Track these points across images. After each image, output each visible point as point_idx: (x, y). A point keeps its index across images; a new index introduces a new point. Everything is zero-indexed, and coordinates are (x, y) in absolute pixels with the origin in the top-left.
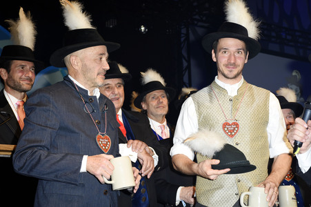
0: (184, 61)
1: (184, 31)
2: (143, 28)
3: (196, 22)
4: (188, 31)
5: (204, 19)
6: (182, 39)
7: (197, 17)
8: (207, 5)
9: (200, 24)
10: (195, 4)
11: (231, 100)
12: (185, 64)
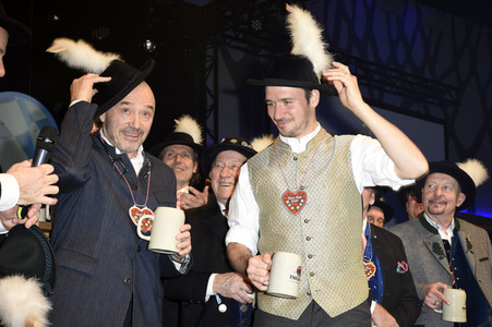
0: (208, 96)
1: (210, 52)
2: (149, 45)
3: (228, 41)
4: (216, 53)
5: (241, 36)
6: (208, 64)
7: (230, 33)
8: (246, 17)
9: (234, 43)
10: (229, 13)
11: (295, 159)
12: (210, 101)
